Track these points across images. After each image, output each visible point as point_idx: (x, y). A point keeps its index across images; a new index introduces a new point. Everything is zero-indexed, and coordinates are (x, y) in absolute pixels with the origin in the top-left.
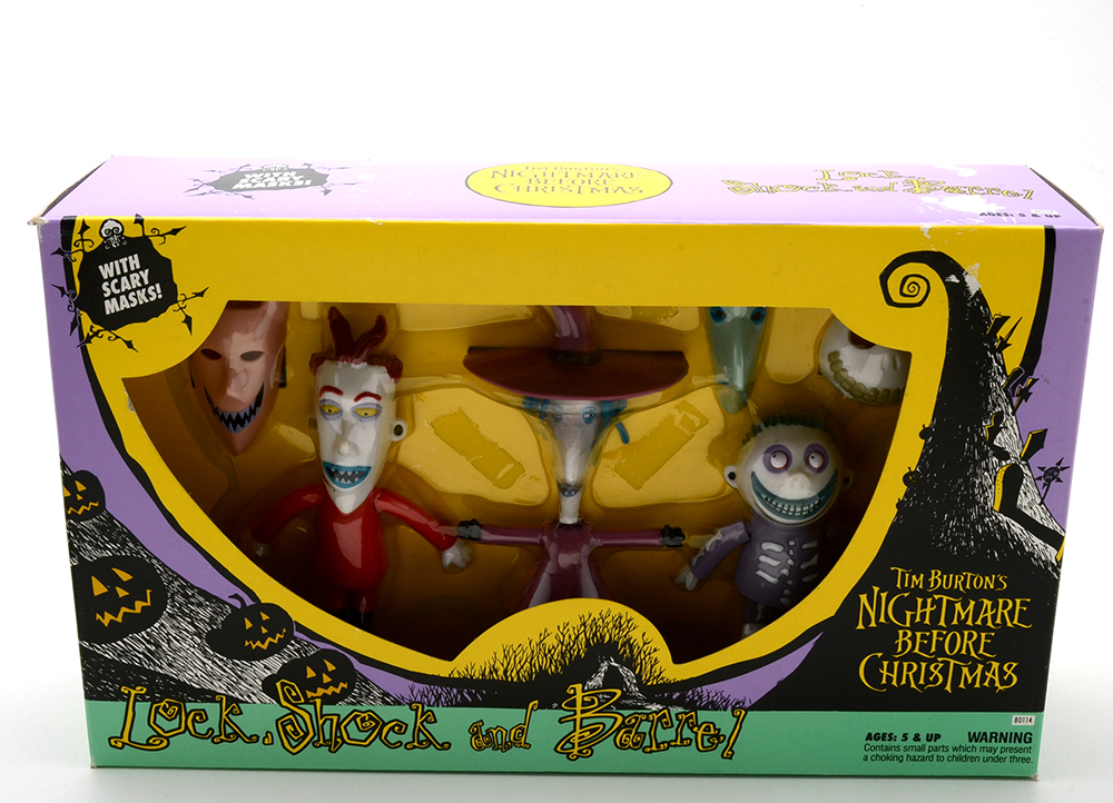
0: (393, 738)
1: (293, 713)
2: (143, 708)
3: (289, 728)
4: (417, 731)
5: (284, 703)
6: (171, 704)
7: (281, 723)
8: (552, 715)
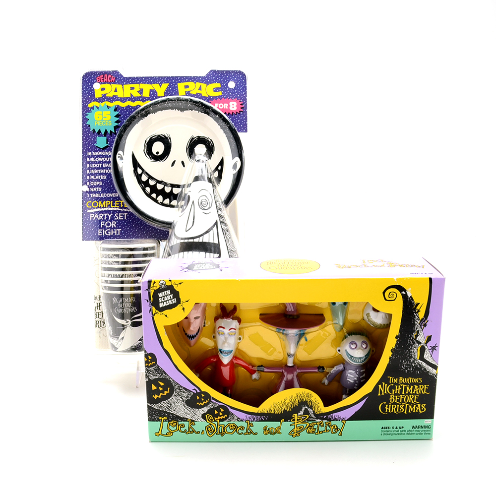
0: (240, 431)
1: (210, 424)
2: (166, 423)
3: (209, 429)
4: (248, 429)
5: (208, 421)
6: (174, 422)
7: (207, 428)
8: (289, 423)
